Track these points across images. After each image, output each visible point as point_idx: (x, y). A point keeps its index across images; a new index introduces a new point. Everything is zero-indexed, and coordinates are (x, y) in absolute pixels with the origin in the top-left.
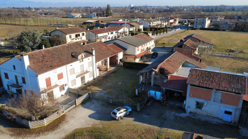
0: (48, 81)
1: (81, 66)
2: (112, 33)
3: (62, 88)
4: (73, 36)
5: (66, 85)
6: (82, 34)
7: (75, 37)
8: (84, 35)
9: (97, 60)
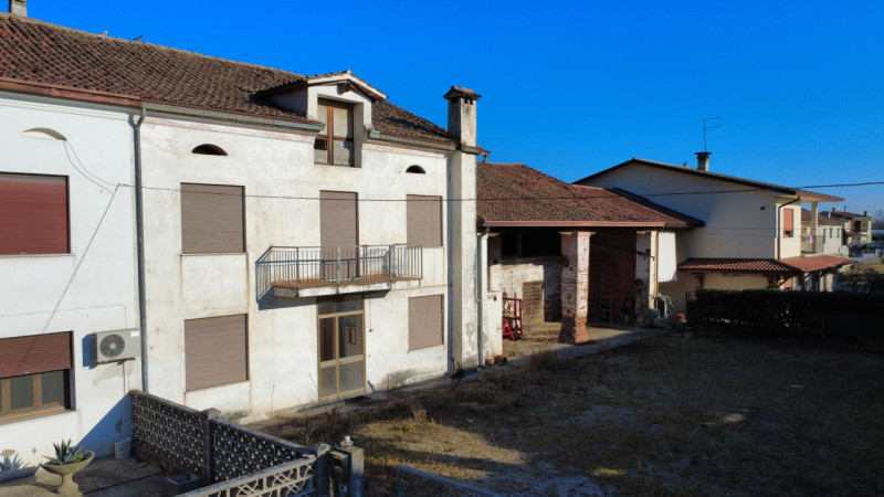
5: (94, 349)
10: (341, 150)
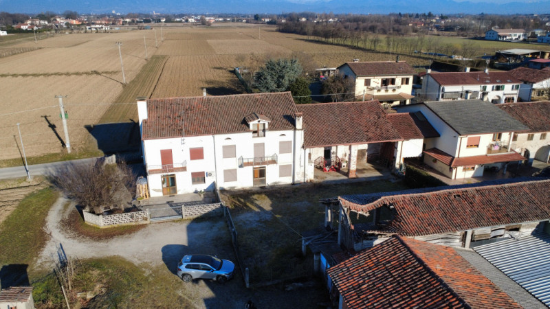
0: (167, 156)
1: (256, 145)
2: (498, 88)
3: (198, 177)
4: (376, 81)
5: (210, 174)
6: (403, 79)
7: (379, 85)
8: (407, 83)
9: (309, 142)
10: (261, 133)
